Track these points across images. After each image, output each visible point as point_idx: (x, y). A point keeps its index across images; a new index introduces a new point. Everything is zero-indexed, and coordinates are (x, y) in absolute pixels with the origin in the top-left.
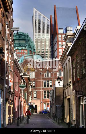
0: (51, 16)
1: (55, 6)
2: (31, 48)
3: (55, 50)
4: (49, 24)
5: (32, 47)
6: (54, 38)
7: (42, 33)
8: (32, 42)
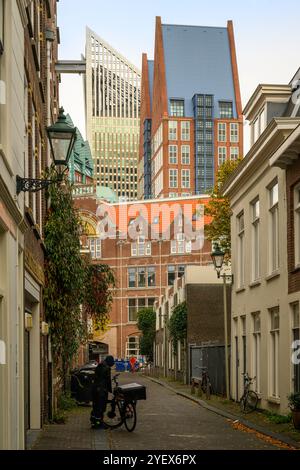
0: (144, 55)
1: (158, 19)
2: (81, 165)
3: (156, 172)
4: (138, 84)
5: (84, 162)
6: (155, 132)
7: (115, 115)
8: (83, 145)
